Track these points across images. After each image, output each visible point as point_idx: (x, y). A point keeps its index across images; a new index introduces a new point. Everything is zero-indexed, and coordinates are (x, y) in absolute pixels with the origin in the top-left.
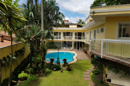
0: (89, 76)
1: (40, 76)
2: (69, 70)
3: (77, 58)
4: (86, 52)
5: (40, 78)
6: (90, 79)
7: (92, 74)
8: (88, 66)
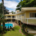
0: (21, 31)
1: (3, 34)
2: (13, 30)
3: (14, 25)
4: (17, 23)
5: (3, 35)
6: (22, 32)
7: (21, 30)
8: (19, 28)
